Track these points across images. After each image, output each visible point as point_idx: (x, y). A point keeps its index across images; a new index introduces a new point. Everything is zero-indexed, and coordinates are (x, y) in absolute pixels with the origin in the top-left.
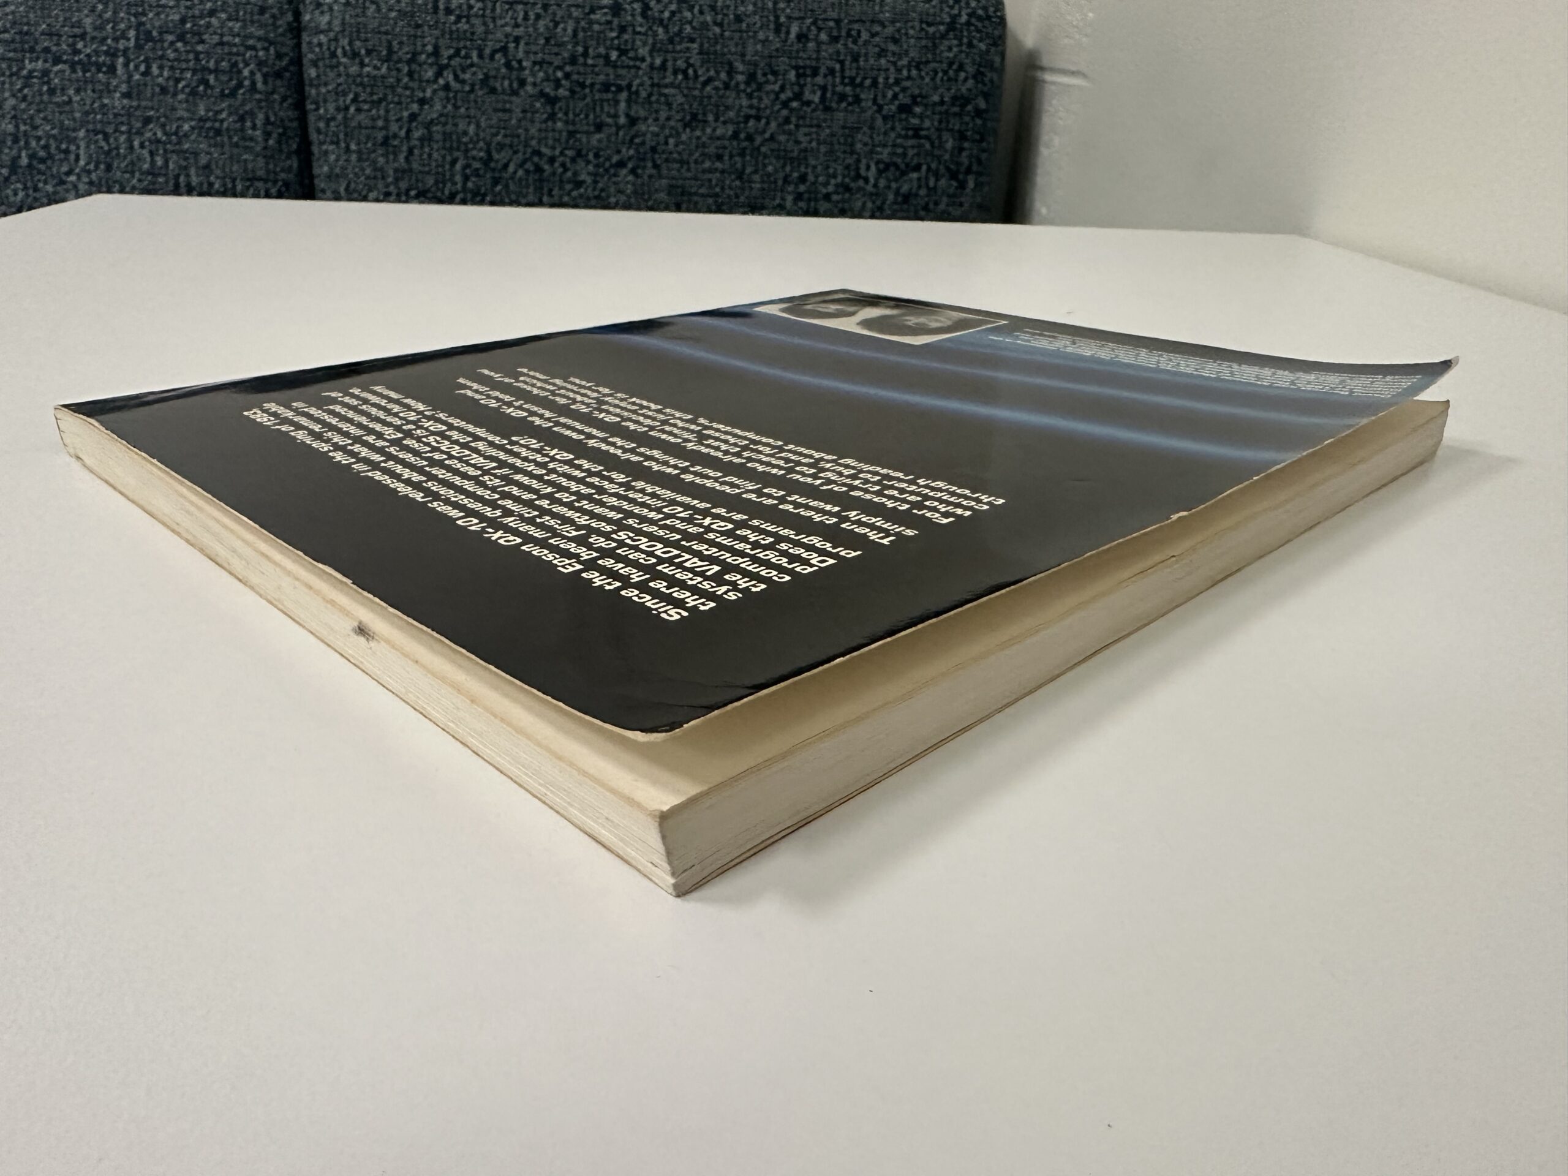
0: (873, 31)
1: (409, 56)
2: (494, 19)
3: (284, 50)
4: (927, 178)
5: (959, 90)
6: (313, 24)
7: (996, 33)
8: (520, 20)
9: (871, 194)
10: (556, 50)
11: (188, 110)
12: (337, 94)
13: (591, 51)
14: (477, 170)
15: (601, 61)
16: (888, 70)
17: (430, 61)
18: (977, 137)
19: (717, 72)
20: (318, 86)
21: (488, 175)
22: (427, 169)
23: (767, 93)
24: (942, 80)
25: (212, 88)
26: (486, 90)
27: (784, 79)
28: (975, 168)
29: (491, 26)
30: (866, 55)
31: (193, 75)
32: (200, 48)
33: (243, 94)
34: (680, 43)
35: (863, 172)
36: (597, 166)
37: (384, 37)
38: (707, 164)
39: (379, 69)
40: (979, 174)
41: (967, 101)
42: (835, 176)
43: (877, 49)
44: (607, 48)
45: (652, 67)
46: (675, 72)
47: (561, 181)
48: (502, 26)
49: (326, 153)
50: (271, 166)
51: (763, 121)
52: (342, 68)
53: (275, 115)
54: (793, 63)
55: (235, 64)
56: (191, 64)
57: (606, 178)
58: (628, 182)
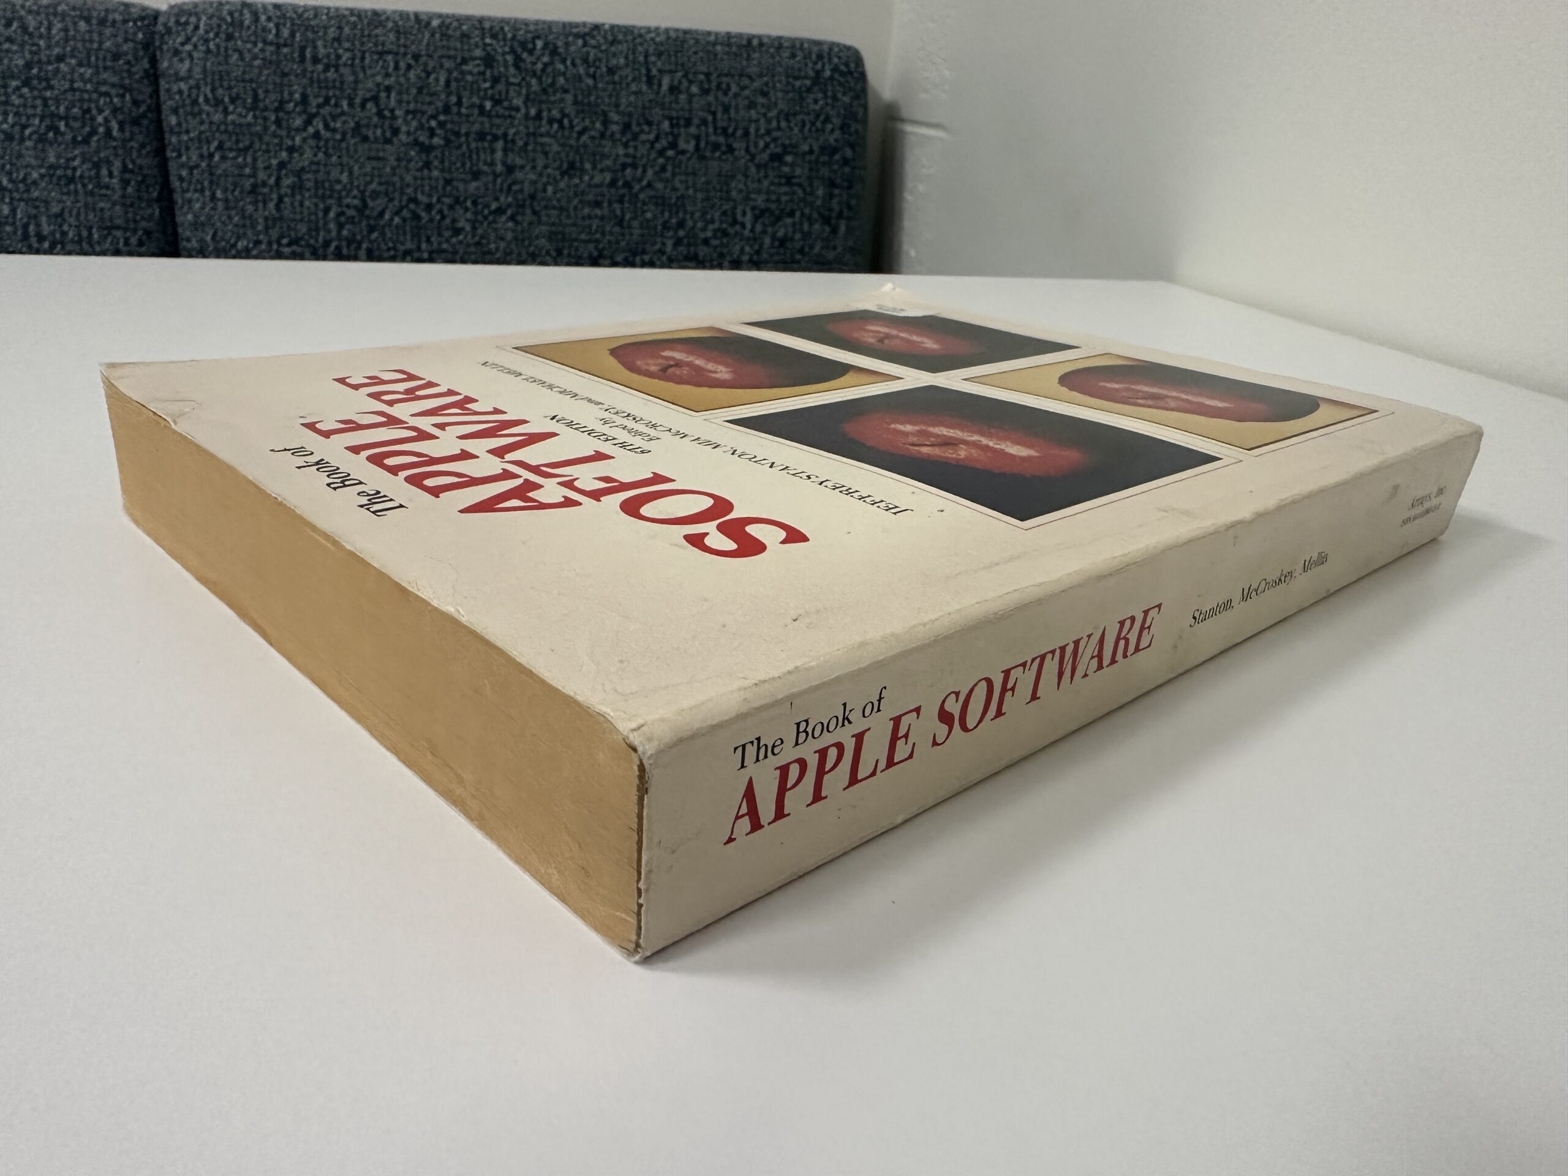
0: (742, 84)
1: (276, 104)
2: (363, 69)
3: (140, 98)
4: (801, 223)
5: (827, 140)
6: (172, 72)
7: (859, 87)
8: (390, 70)
9: (748, 239)
10: (428, 99)
11: (36, 158)
12: (200, 141)
13: (464, 100)
14: (353, 217)
15: (476, 111)
16: (757, 121)
17: (298, 109)
18: (846, 184)
19: (593, 123)
20: (179, 134)
21: (364, 223)
22: (298, 217)
23: (644, 142)
24: (810, 130)
25: (63, 134)
26: (357, 139)
27: (658, 129)
28: (846, 213)
29: (361, 76)
30: (737, 107)
31: (41, 121)
32: (48, 94)
33: (98, 141)
34: (554, 93)
35: (739, 218)
36: (476, 213)
37: (248, 84)
38: (587, 211)
39: (245, 117)
40: (849, 219)
41: (835, 150)
42: (712, 221)
43: (746, 102)
44: (479, 98)
45: (527, 116)
46: (551, 122)
47: (439, 227)
48: (373, 76)
49: (190, 201)
50: (130, 215)
51: (640, 171)
52: (204, 116)
53: (133, 162)
54: (667, 112)
55: (88, 111)
56: (39, 110)
57: (485, 224)
58: (506, 230)
